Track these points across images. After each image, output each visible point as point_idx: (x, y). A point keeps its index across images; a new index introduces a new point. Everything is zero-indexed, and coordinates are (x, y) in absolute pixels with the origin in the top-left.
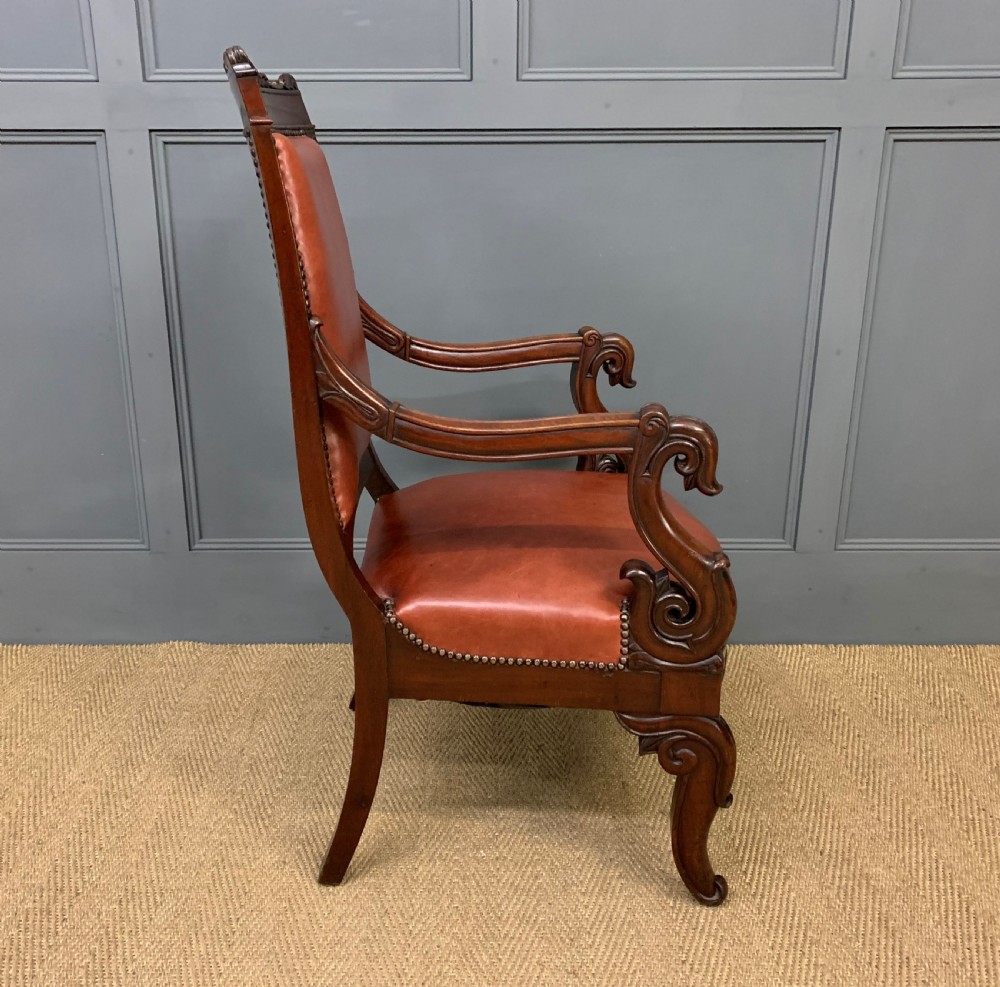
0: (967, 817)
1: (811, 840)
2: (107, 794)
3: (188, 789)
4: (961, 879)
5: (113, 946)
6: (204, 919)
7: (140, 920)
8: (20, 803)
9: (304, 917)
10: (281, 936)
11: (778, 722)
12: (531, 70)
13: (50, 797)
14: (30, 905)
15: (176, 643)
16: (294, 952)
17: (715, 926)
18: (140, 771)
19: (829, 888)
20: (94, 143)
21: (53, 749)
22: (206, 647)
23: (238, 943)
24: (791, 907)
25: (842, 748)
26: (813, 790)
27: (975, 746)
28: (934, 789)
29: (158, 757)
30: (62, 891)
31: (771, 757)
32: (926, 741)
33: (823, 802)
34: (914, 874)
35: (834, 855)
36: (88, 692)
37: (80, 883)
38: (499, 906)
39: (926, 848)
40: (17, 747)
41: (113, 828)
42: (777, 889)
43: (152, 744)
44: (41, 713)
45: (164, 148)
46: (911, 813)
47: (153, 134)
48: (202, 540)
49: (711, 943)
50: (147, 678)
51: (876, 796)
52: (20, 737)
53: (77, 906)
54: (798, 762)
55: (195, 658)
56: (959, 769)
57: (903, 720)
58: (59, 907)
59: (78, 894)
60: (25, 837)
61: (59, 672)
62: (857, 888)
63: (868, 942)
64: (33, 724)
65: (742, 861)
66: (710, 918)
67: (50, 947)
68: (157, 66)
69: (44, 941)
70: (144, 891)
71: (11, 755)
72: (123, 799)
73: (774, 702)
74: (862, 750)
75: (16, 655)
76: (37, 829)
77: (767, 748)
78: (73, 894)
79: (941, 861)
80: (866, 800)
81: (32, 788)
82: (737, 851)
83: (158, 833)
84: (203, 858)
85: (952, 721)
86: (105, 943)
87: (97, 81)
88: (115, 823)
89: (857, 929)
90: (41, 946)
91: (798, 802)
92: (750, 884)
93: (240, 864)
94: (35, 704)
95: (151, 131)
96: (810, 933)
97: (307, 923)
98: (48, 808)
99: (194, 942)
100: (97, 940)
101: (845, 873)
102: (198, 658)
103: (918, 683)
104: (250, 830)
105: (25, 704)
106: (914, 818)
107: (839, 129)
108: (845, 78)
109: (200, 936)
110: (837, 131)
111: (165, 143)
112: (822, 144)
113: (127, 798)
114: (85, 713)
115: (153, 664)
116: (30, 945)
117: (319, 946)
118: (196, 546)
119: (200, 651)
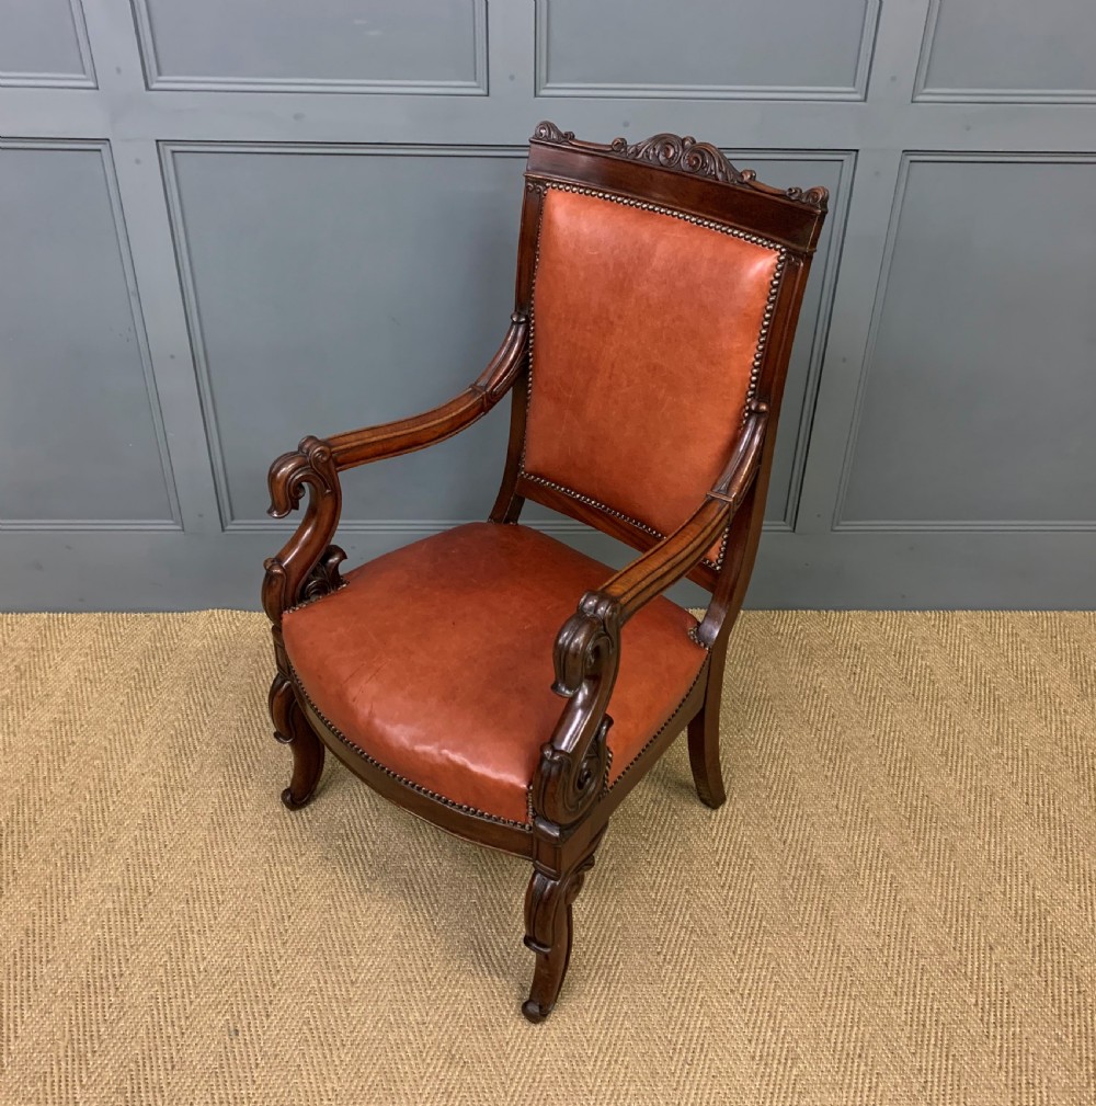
0: (911, 804)
1: (777, 829)
2: (166, 787)
3: (238, 780)
4: (895, 868)
5: (185, 945)
6: (261, 917)
7: (206, 919)
8: (88, 797)
9: (346, 914)
10: (327, 933)
11: (764, 699)
12: (548, 85)
13: (114, 791)
14: (110, 905)
15: (215, 611)
16: (338, 949)
17: (688, 917)
18: (193, 761)
19: (785, 878)
20: (100, 150)
21: (111, 737)
22: (243, 616)
23: (290, 941)
24: (752, 897)
25: (817, 729)
26: (785, 776)
27: (932, 727)
28: (889, 775)
29: (208, 745)
30: (136, 891)
31: (753, 739)
32: (892, 721)
33: (792, 789)
34: (858, 862)
35: (794, 845)
36: (137, 670)
37: (151, 882)
38: (510, 900)
39: (873, 837)
40: (77, 735)
41: (174, 823)
42: (742, 881)
43: (201, 731)
44: (96, 695)
45: (173, 157)
46: (866, 801)
47: (160, 143)
48: (235, 522)
49: (682, 935)
50: (190, 652)
51: (839, 782)
52: (78, 723)
53: (150, 906)
54: (777, 745)
55: (234, 628)
56: (914, 754)
57: (875, 698)
58: (136, 907)
59: (150, 894)
60: (97, 835)
61: (106, 645)
62: (808, 878)
63: (810, 931)
64: (90, 708)
65: (717, 851)
66: (684, 910)
67: (132, 947)
68: (160, 74)
69: (126, 941)
70: (206, 890)
71: (73, 743)
72: (180, 792)
73: (763, 678)
74: (833, 732)
75: (63, 624)
76: (106, 825)
77: (751, 730)
78: (146, 894)
79: (881, 850)
80: (830, 786)
81: (97, 781)
82: (714, 840)
83: (215, 829)
84: (255, 855)
85: (918, 699)
86: (178, 942)
87: (97, 88)
88: (175, 817)
89: (803, 919)
90: (124, 946)
91: (771, 788)
92: (720, 875)
93: (288, 861)
94: (88, 684)
95: (157, 141)
96: (764, 923)
97: (348, 921)
98: (114, 802)
99: (254, 941)
100: (171, 939)
101: (801, 863)
102: (237, 627)
103: (895, 655)
104: (296, 824)
105: (78, 683)
106: (867, 805)
107: (857, 151)
108: (865, 100)
109: (259, 934)
110: (854, 153)
111: (173, 152)
112: (840, 163)
113: (183, 791)
114: (136, 694)
115: (195, 637)
116: (114, 945)
117: (359, 942)
118: (229, 527)
119: (239, 620)
